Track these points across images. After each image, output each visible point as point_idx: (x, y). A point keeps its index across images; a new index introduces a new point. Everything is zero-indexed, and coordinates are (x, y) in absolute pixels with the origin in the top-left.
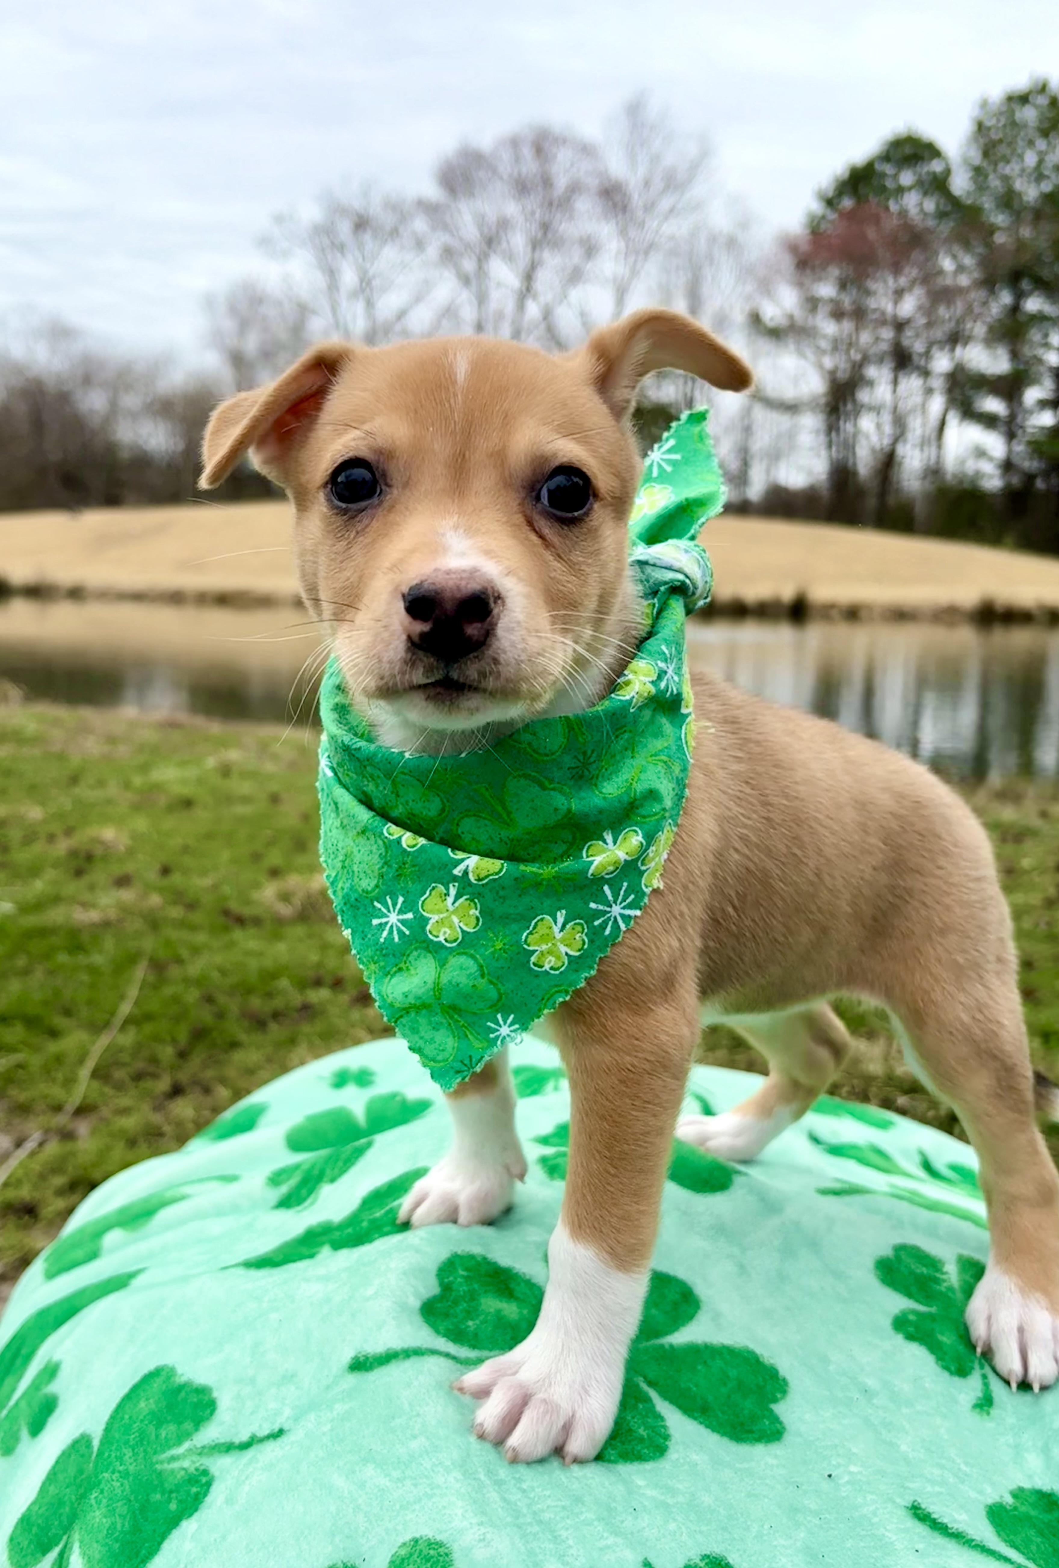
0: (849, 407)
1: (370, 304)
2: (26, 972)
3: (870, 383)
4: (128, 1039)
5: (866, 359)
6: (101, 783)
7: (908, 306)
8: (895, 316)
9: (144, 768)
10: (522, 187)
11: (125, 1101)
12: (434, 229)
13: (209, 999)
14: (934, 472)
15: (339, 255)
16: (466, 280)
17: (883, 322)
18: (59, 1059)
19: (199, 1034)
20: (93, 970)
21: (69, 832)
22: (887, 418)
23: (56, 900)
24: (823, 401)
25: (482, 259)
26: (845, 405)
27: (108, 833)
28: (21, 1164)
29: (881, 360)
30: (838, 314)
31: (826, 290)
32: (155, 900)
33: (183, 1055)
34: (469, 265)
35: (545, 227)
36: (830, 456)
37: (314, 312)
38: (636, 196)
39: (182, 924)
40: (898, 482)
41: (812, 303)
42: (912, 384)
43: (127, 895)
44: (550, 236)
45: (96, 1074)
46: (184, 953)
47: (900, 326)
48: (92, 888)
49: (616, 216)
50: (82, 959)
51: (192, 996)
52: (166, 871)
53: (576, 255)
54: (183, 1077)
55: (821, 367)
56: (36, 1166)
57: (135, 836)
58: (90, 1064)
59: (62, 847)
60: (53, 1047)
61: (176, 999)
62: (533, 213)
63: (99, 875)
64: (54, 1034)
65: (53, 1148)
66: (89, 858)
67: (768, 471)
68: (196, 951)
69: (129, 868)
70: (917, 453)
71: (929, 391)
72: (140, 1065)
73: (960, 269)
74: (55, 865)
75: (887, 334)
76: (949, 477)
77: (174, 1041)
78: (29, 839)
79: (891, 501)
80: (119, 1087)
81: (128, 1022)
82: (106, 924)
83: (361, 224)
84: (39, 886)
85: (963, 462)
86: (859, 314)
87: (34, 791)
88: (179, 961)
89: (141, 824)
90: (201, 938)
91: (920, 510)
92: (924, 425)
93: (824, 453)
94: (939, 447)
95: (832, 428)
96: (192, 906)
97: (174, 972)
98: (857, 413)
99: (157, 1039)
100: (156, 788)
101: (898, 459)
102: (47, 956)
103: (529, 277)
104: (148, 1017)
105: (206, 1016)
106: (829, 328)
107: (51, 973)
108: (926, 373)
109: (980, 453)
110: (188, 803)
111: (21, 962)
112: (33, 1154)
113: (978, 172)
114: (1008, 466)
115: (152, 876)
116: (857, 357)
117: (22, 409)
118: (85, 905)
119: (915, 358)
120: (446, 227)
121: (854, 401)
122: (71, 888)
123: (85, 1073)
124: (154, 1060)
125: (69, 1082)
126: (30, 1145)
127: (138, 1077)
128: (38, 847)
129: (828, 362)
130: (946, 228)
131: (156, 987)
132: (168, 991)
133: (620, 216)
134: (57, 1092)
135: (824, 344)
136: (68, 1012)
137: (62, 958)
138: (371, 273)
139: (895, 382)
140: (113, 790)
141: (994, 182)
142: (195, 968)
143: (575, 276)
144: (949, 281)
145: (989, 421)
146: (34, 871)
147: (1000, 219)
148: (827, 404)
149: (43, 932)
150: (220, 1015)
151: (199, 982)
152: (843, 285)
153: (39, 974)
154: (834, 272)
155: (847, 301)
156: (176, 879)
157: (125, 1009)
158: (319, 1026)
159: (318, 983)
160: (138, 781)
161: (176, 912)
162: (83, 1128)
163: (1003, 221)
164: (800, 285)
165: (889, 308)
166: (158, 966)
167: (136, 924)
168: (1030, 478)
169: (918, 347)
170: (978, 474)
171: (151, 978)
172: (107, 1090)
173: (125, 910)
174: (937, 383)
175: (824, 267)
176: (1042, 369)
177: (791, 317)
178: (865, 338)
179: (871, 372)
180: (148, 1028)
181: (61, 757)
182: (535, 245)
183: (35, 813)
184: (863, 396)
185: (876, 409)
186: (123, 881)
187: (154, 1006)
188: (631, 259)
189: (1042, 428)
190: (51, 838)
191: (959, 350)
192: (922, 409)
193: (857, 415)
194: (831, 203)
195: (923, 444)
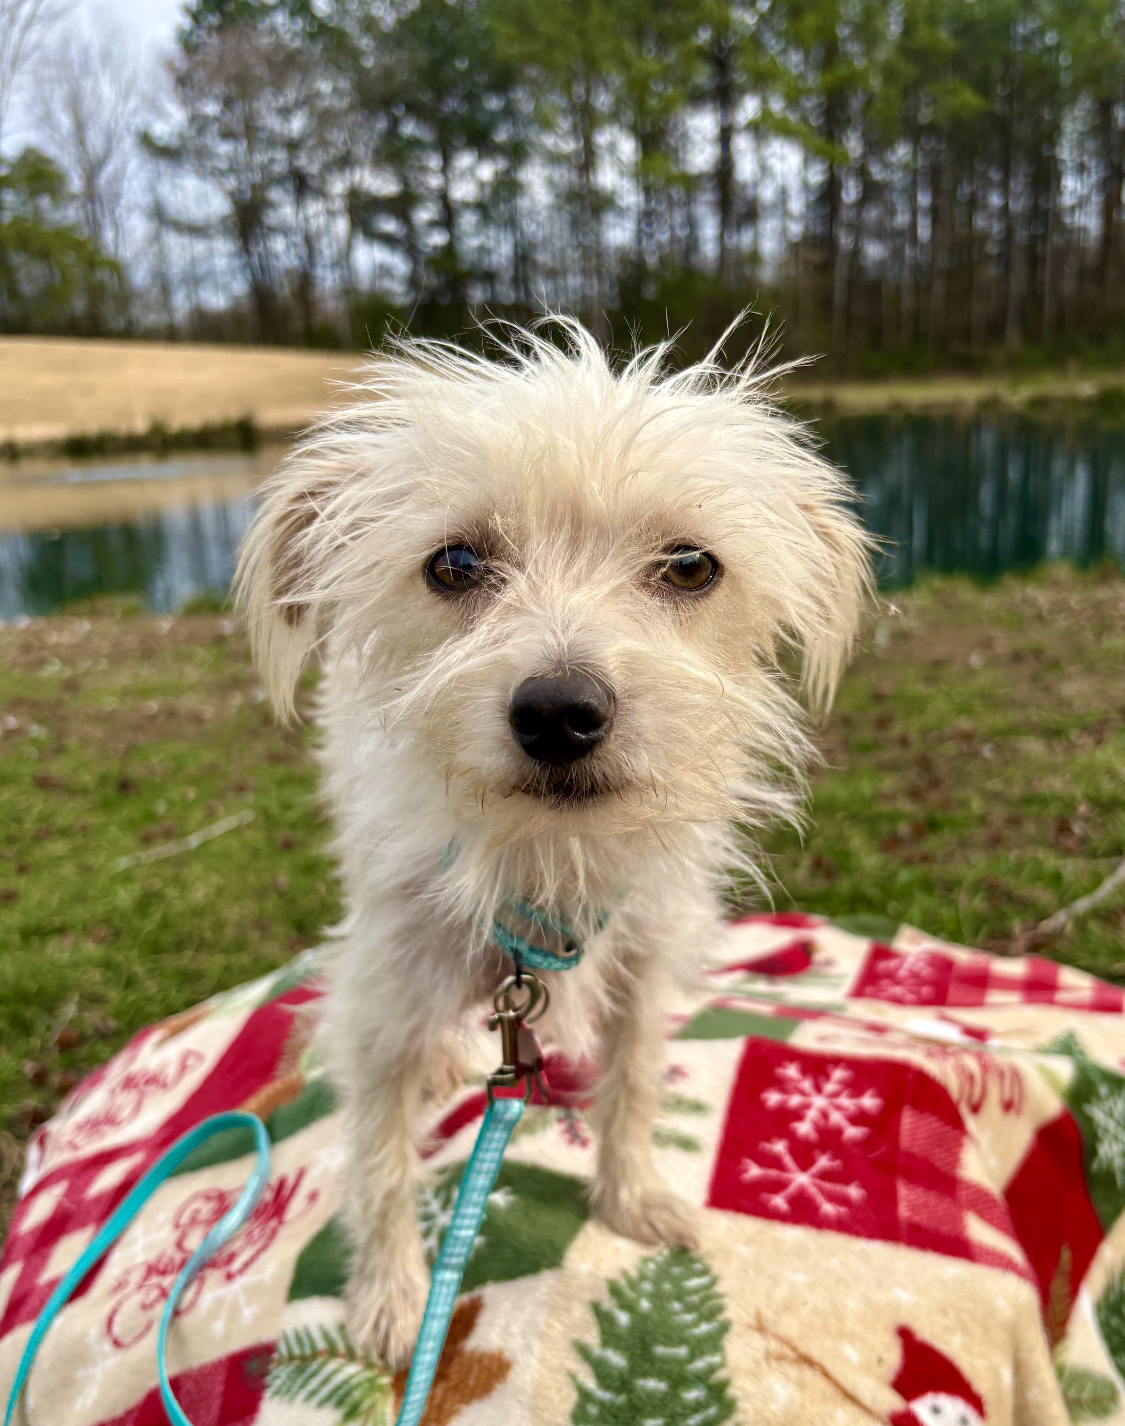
0: (258, 229)
3: (274, 206)
5: (265, 183)
7: (297, 125)
8: (284, 137)
14: (349, 290)
17: (275, 141)
22: (296, 239)
24: (230, 224)
26: (253, 228)
29: (280, 181)
30: (227, 135)
31: (211, 108)
36: (247, 280)
40: (317, 303)
41: (200, 122)
42: (314, 206)
47: (293, 146)
55: (223, 188)
67: (188, 297)
71: (331, 214)
73: (337, 91)
75: (282, 155)
76: (363, 295)
79: (316, 323)
85: (374, 281)
86: (250, 133)
91: (344, 327)
92: (332, 246)
94: (349, 265)
95: (245, 250)
101: (313, 279)
106: (221, 147)
108: (325, 196)
109: (386, 272)
114: (413, 282)
116: (257, 177)
119: (313, 182)
121: (261, 223)
129: (230, 184)
135: (221, 166)
139: (298, 205)
144: (328, 104)
145: (388, 240)
147: (365, 43)
148: (237, 227)
152: (226, 103)
154: (216, 91)
155: (235, 119)
163: (367, 46)
164: (185, 101)
165: (279, 127)
168: (434, 294)
169: (314, 169)
170: (388, 293)
174: (338, 205)
176: (427, 192)
177: (181, 136)
178: (260, 158)
179: (273, 194)
184: (269, 218)
185: (285, 231)
189: (435, 248)
191: (349, 173)
192: (327, 229)
193: (265, 237)
194: (196, 17)
195: (335, 265)
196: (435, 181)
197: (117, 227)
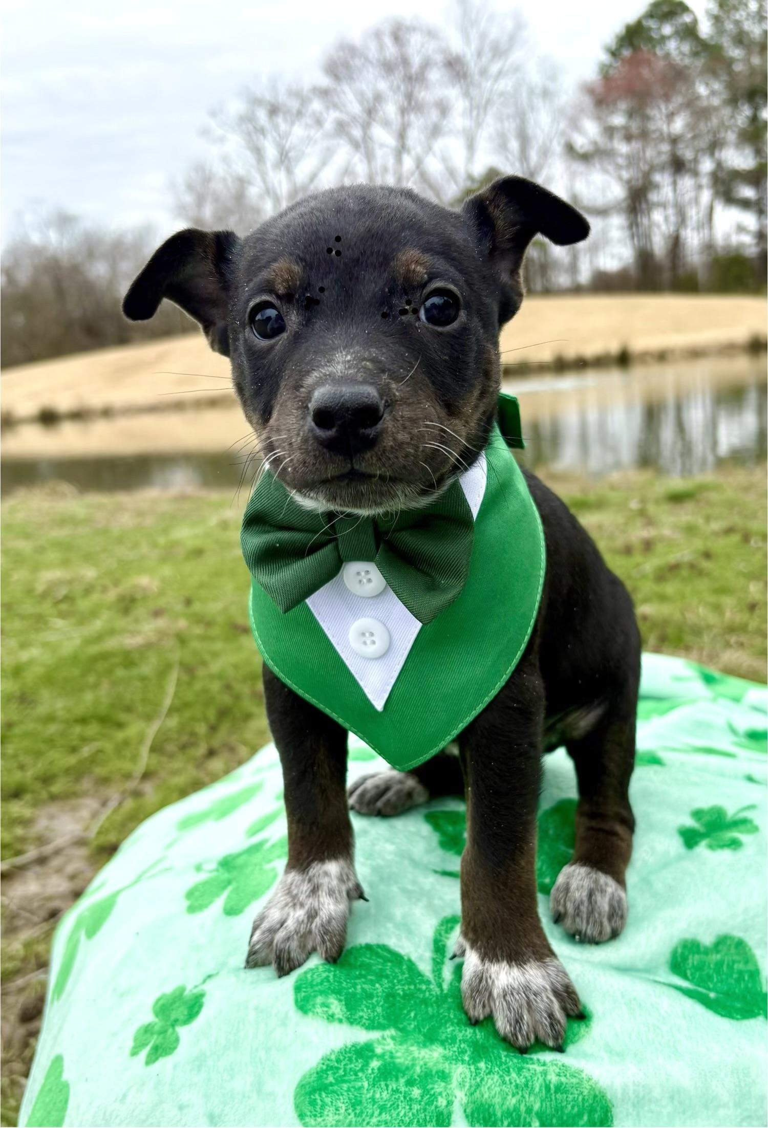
0: (644, 206)
1: (289, 171)
2: (96, 686)
3: (657, 187)
4: (173, 722)
5: (652, 169)
6: (136, 545)
7: (679, 125)
8: (669, 135)
9: (166, 531)
10: (388, 67)
11: (177, 764)
12: (328, 108)
13: (228, 687)
14: (709, 247)
15: (261, 137)
16: (356, 145)
17: (661, 139)
18: (126, 743)
19: (224, 713)
20: (143, 679)
21: (116, 583)
22: (671, 211)
23: (111, 632)
24: (624, 205)
25: (366, 127)
26: (640, 203)
27: (144, 580)
28: (108, 818)
29: (662, 168)
30: (628, 138)
31: (618, 120)
32: (182, 624)
33: (213, 728)
34: (357, 133)
35: (409, 96)
36: (634, 246)
37: (250, 183)
38: (472, 64)
39: (204, 638)
40: (684, 257)
41: (610, 131)
42: (687, 183)
43: (161, 623)
44: (413, 103)
45: (154, 749)
46: (207, 657)
47: (674, 141)
48: (137, 621)
49: (459, 81)
50: (135, 672)
51: (215, 686)
52: (188, 602)
53: (434, 115)
54: (216, 742)
55: (620, 178)
56: (118, 818)
57: (163, 580)
58: (148, 743)
59: (112, 595)
60: (120, 735)
61: (205, 691)
62: (399, 88)
63: (140, 611)
64: (120, 725)
65: (129, 804)
66: (133, 600)
67: (591, 262)
68: (215, 655)
69: (162, 603)
70: (695, 234)
71: (699, 187)
72: (185, 738)
73: (713, 93)
74: (109, 608)
75: (665, 147)
76: (719, 250)
77: (205, 719)
78: (88, 590)
79: (681, 272)
80: (171, 756)
81: (172, 710)
82: (148, 646)
83: (274, 111)
84: (98, 625)
85: (728, 236)
86: (644, 135)
87: (89, 558)
88: (204, 663)
89: (167, 571)
90: (218, 646)
91: (702, 276)
92: (698, 213)
93: (628, 242)
94: (711, 228)
95: (633, 223)
96: (209, 624)
97: (201, 672)
98: (649, 210)
99: (193, 719)
100: (173, 545)
101: (681, 240)
102: (110, 672)
103: (402, 135)
104: (187, 705)
105: (226, 699)
106: (623, 148)
107: (114, 683)
108: (696, 174)
109: (741, 229)
110: (198, 553)
111: (92, 679)
112: (116, 811)
113: (717, 20)
114: (760, 235)
115: (179, 607)
116: (645, 167)
117: (46, 282)
118: (133, 633)
119: (688, 165)
120: (336, 106)
121: (647, 201)
122: (121, 623)
123: (145, 751)
124: (193, 734)
125: (134, 758)
126: (113, 804)
127: (184, 747)
128: (95, 597)
129: (625, 175)
130: (700, 63)
131: (190, 684)
132: (198, 686)
133: (462, 81)
134: (127, 766)
135: (621, 161)
136: (129, 709)
137: (120, 673)
138: (287, 146)
139: (675, 183)
140: (145, 549)
141: (729, 26)
142: (215, 667)
143: (435, 132)
144: (705, 103)
145: (745, 204)
146: (94, 614)
147: (737, 53)
148: (629, 206)
149: (105, 656)
150: (237, 698)
151: (220, 676)
152: (631, 114)
153: (105, 686)
154: (623, 105)
155: (635, 127)
156: (197, 607)
157: (167, 702)
160: (162, 540)
161: (198, 630)
162: (148, 788)
163: (739, 54)
164: (599, 118)
165: (665, 128)
166: (189, 670)
167: (169, 643)
169: (688, 154)
170: (741, 246)
171: (185, 678)
172: (164, 759)
173: (162, 634)
174: (705, 181)
175: (614, 103)
177: (595, 143)
178: (650, 153)
179: (657, 178)
180: (187, 714)
181: (105, 531)
182: (403, 111)
183: (90, 573)
184: (653, 197)
185: (664, 205)
186: (157, 613)
187: (189, 696)
188: (475, 113)
190: (105, 589)
191: (717, 153)
192: (696, 200)
194: (614, 54)
195: (699, 227)
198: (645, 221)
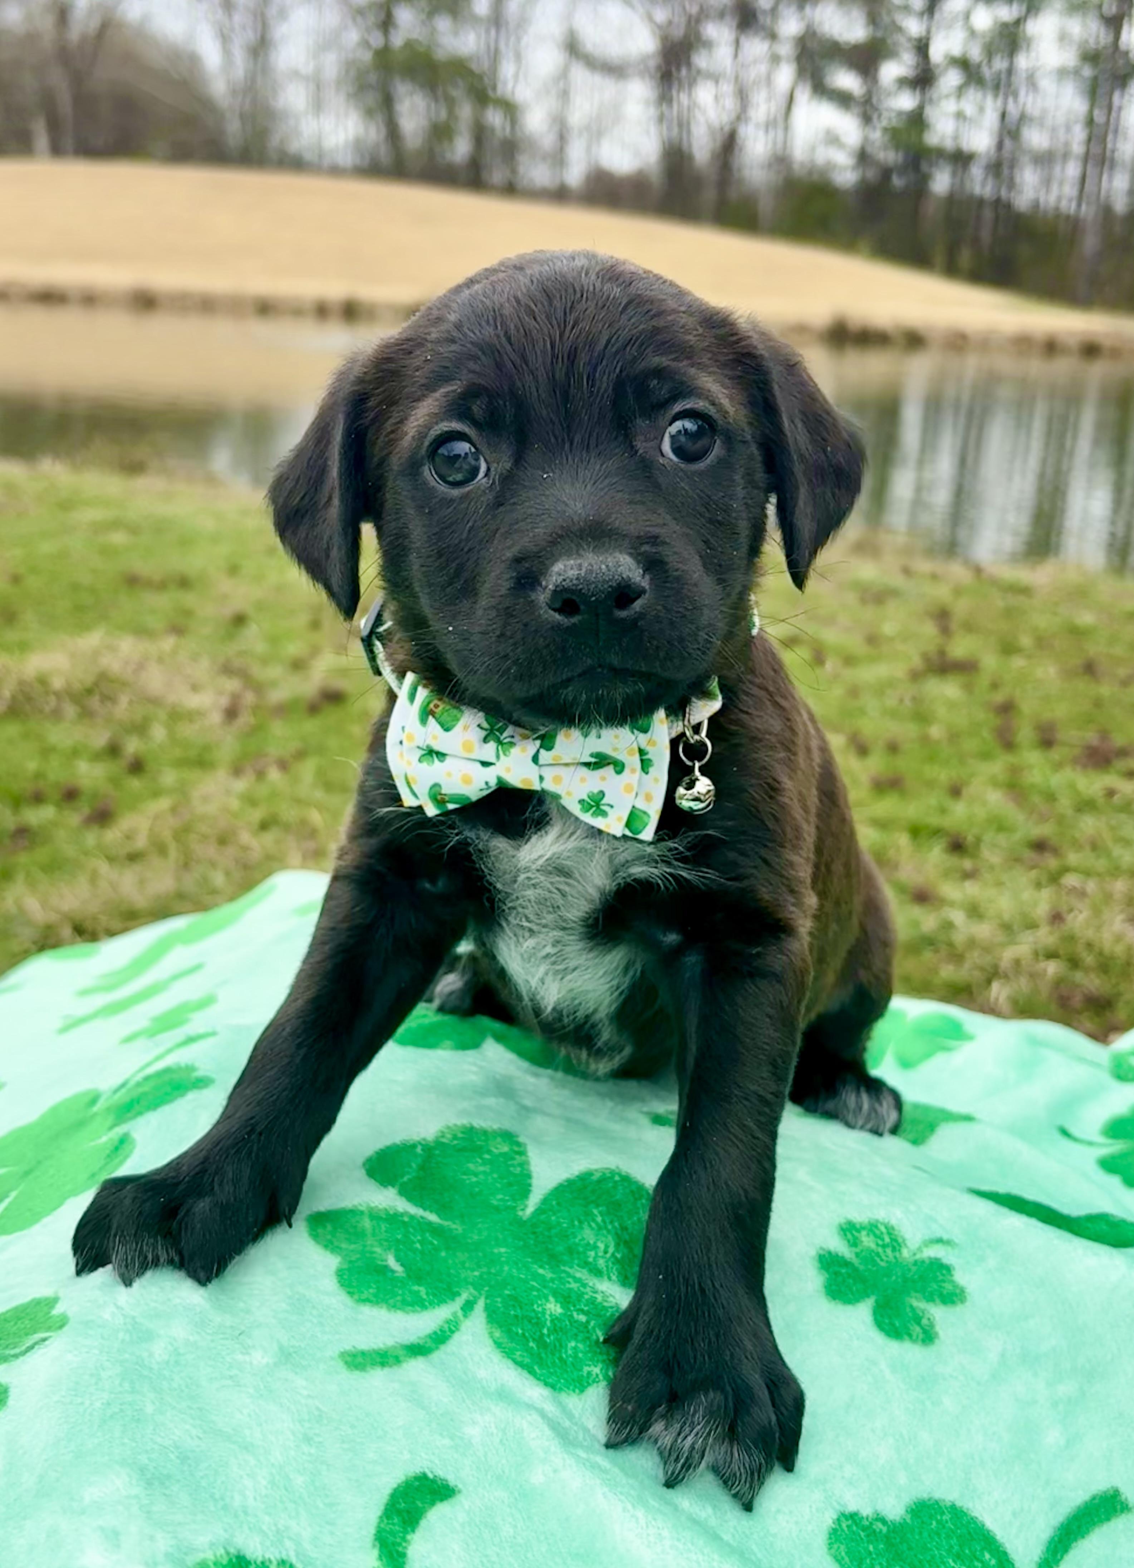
0: (684, 72)
3: (708, 45)
5: (703, 15)
14: (780, 160)
22: (727, 88)
24: (652, 63)
26: (679, 70)
29: (722, 15)
36: (661, 134)
40: (739, 170)
42: (757, 48)
55: (650, 19)
67: (587, 151)
70: (761, 134)
71: (775, 59)
76: (796, 167)
79: (733, 194)
85: (814, 149)
91: (766, 206)
92: (770, 100)
93: (653, 129)
94: (786, 128)
95: (664, 98)
98: (692, 81)
101: (739, 141)
108: (773, 36)
109: (833, 139)
114: (863, 157)
116: (694, 9)
119: (761, 18)
121: (689, 64)
129: (661, 15)
139: (738, 44)
145: (843, 99)
148: (659, 68)
158: (41, 854)
159: (38, 798)
168: (886, 173)
170: (830, 166)
174: (786, 49)
176: (902, 40)
184: (701, 60)
185: (715, 78)
189: (900, 113)
191: (808, 9)
192: (769, 80)
193: (692, 83)
195: (769, 125)
196: (914, 27)
197: (518, 57)
198: (684, 98)
